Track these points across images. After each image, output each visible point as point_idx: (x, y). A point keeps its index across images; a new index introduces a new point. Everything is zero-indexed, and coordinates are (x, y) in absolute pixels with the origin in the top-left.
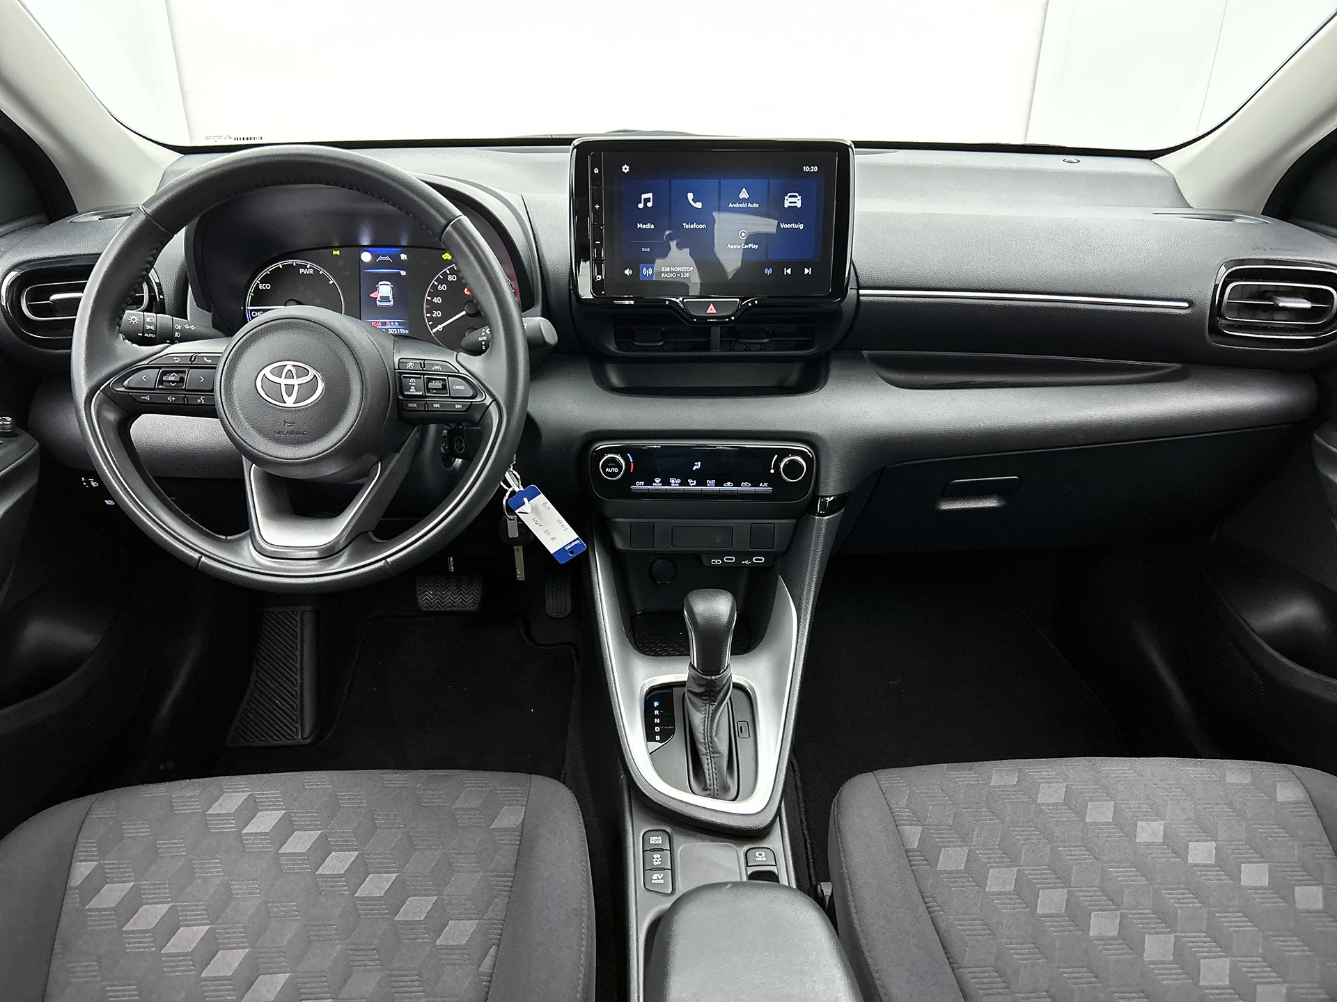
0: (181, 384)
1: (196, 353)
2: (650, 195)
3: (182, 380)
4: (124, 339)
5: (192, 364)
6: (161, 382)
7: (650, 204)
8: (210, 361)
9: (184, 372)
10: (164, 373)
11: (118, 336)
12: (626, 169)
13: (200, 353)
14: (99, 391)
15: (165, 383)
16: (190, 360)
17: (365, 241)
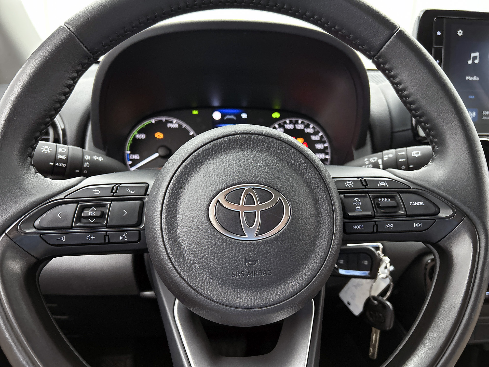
0: (101, 220)
1: (116, 184)
2: (477, 54)
3: (103, 215)
4: (36, 173)
5: (113, 196)
6: (79, 218)
7: (477, 61)
8: (133, 192)
9: (104, 206)
10: (83, 208)
11: (28, 169)
12: (460, 33)
13: (120, 184)
14: (4, 234)
15: (84, 220)
16: (112, 192)
17: (216, 103)
